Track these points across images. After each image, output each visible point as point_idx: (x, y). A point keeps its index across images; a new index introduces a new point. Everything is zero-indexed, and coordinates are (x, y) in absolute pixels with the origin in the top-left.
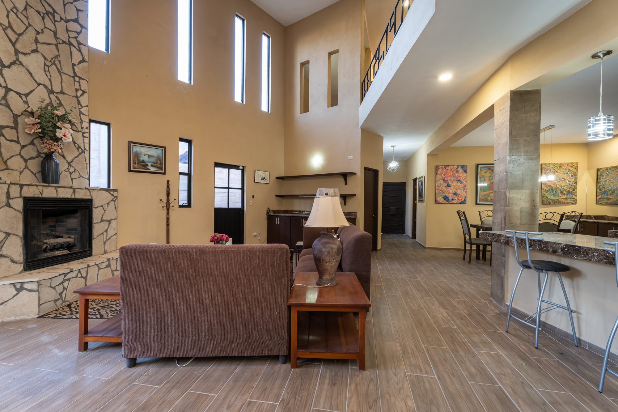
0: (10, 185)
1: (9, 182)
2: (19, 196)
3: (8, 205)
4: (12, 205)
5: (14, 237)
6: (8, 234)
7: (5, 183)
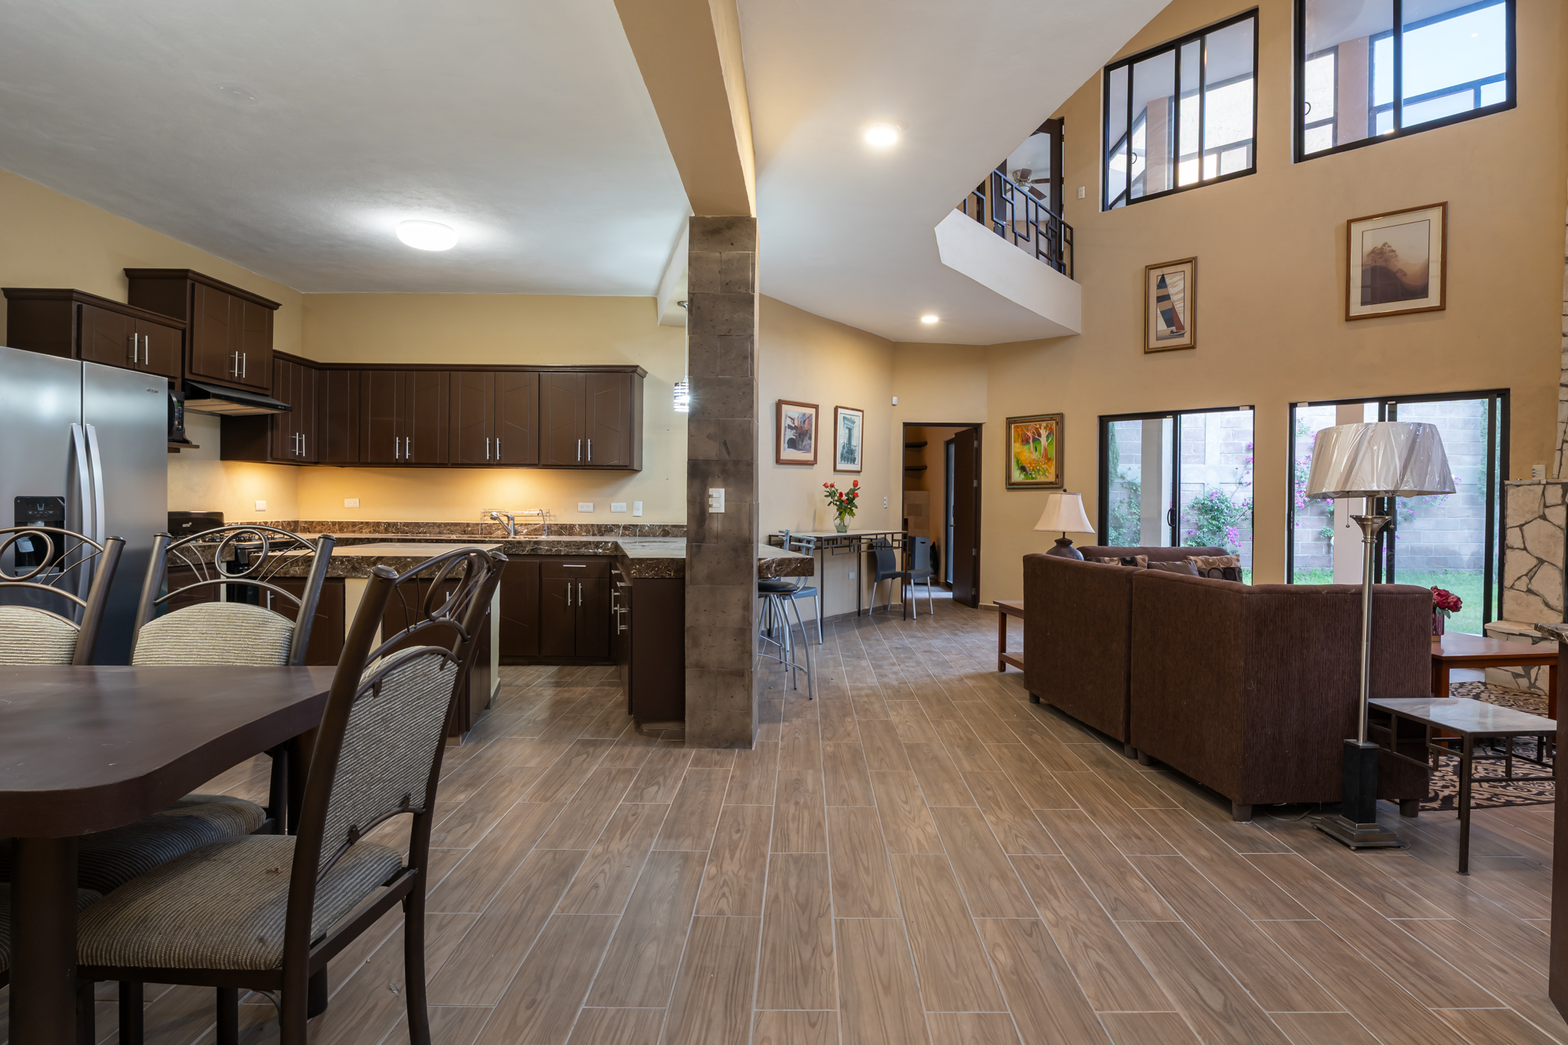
0: (1547, 486)
1: (1544, 482)
2: (1560, 502)
3: (1544, 517)
4: (1549, 517)
5: (1550, 567)
6: (1541, 561)
7: (1539, 484)
